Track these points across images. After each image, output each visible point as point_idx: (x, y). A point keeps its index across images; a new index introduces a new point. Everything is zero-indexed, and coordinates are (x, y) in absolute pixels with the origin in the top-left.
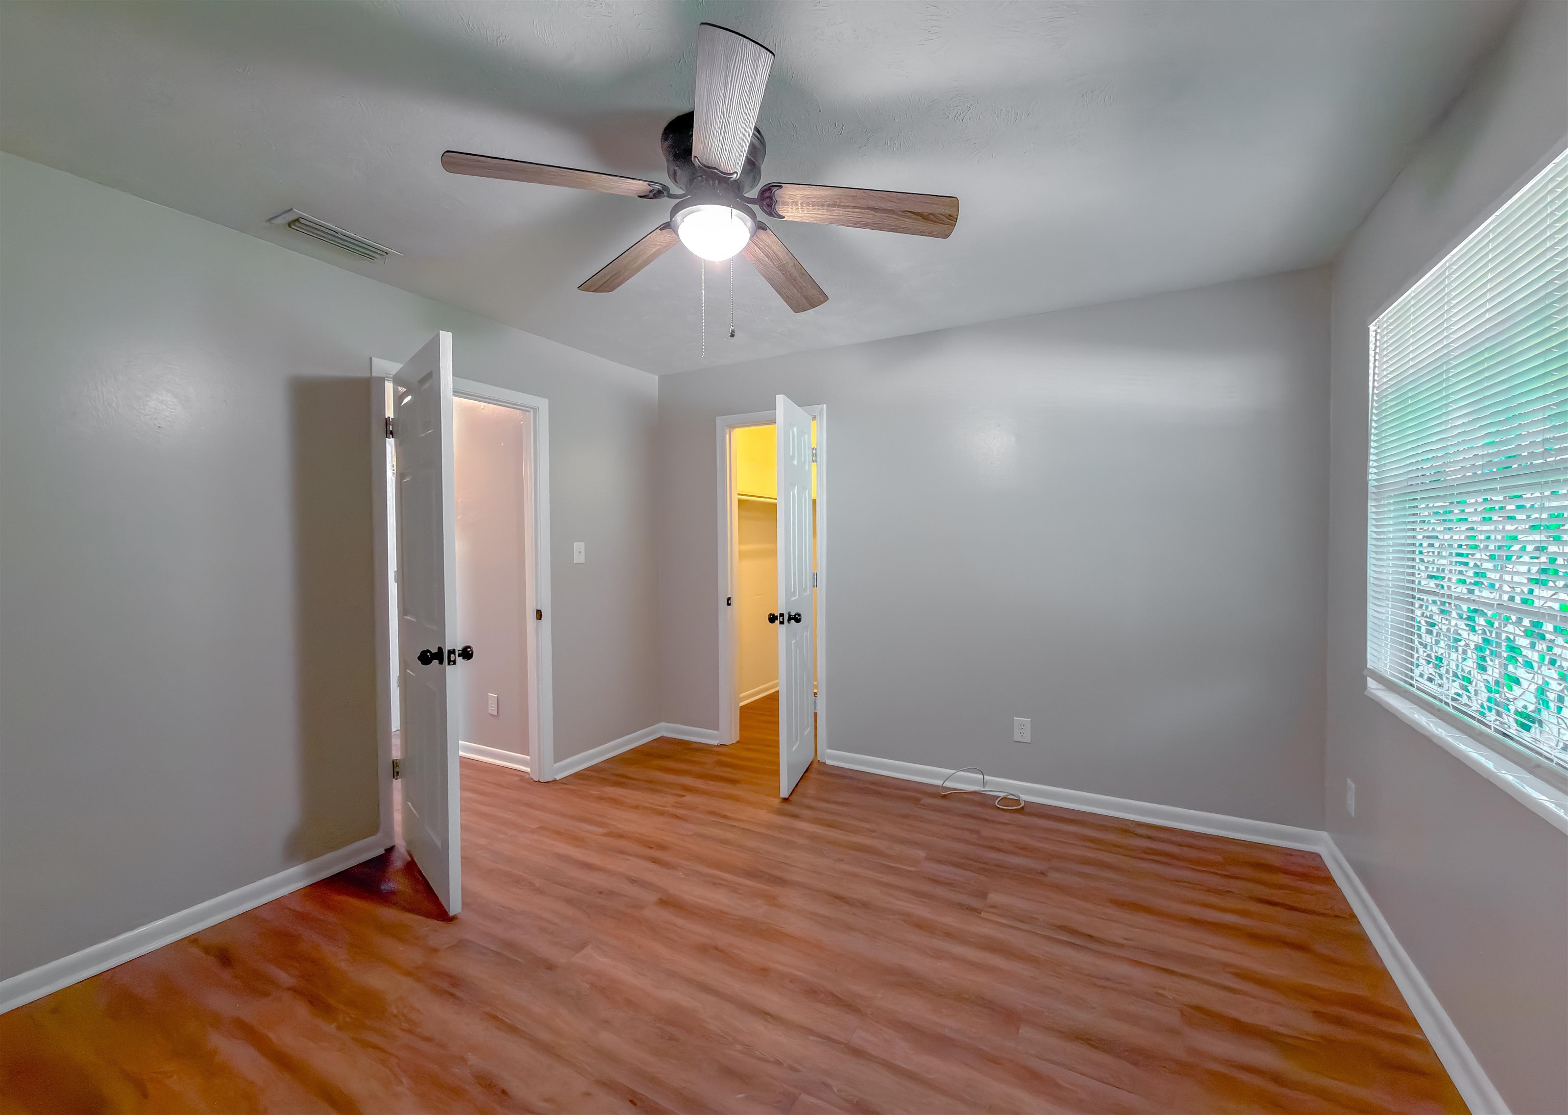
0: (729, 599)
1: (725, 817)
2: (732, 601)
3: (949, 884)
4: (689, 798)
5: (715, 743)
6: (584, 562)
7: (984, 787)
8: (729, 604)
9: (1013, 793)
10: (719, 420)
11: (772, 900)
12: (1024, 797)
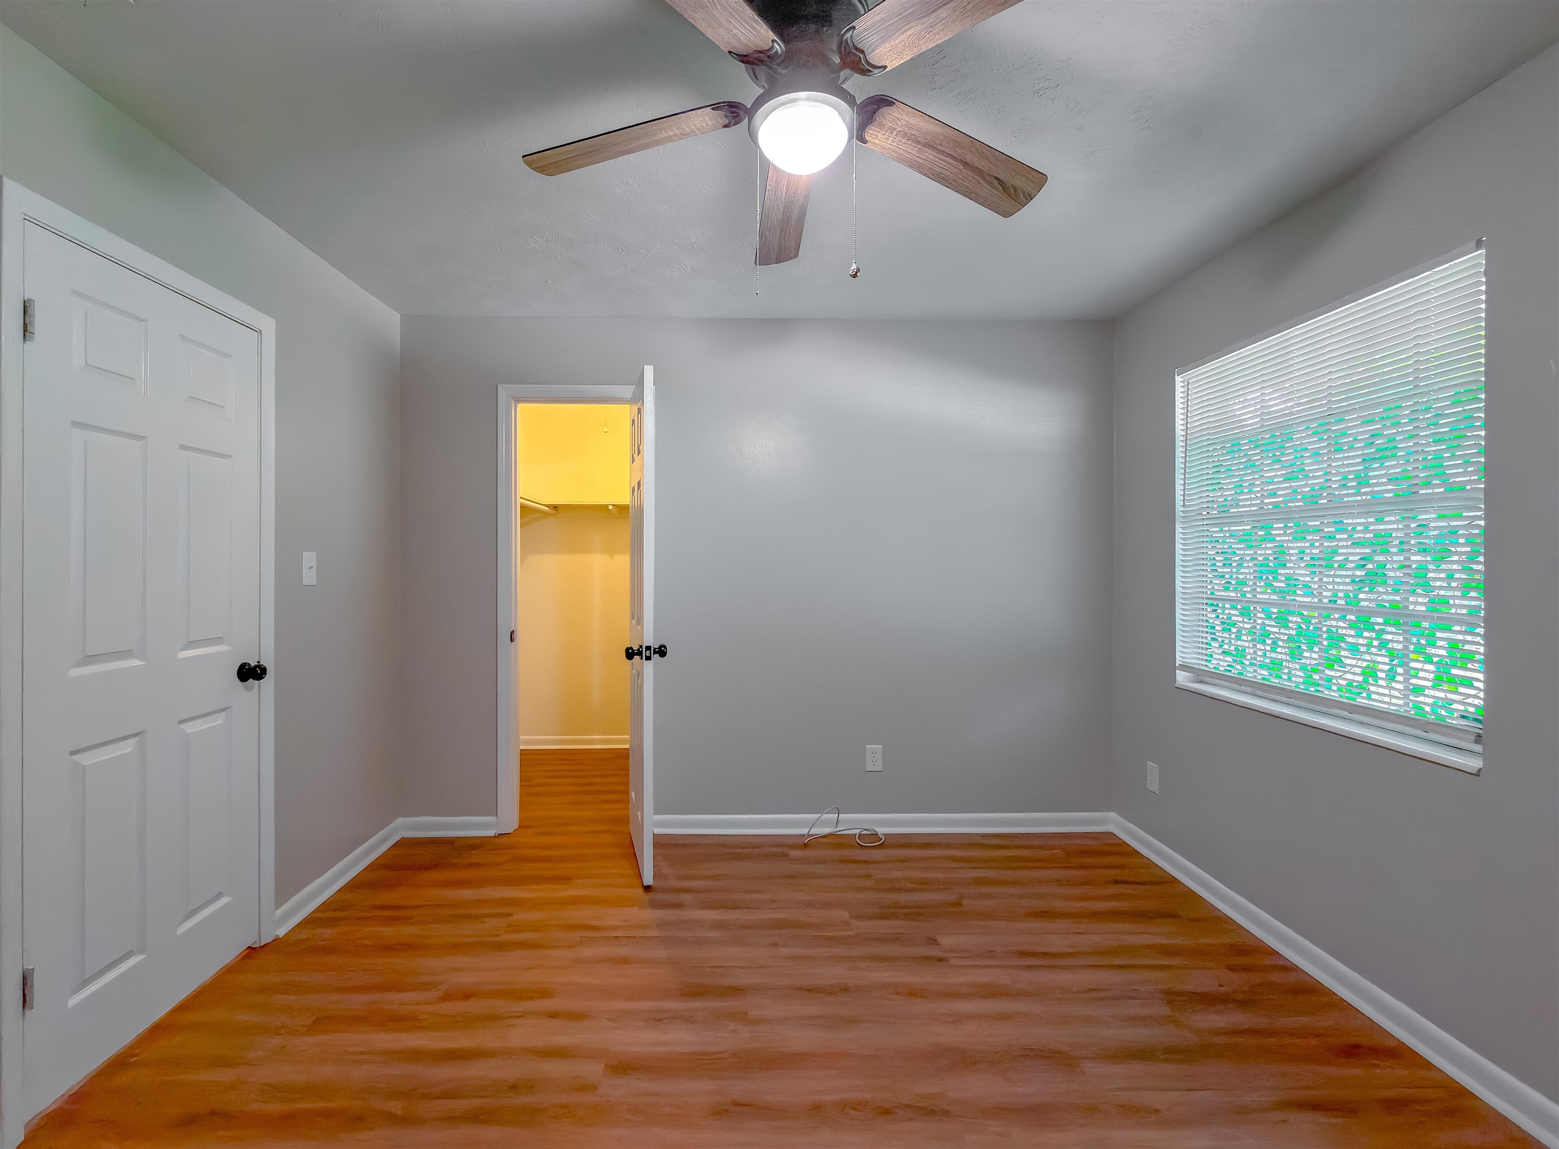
0: (512, 633)
1: (594, 928)
2: (518, 636)
3: (895, 939)
4: (520, 916)
5: (491, 833)
6: (315, 583)
7: (837, 827)
8: (512, 640)
9: (867, 828)
10: (504, 391)
11: (741, 1017)
12: (881, 830)
